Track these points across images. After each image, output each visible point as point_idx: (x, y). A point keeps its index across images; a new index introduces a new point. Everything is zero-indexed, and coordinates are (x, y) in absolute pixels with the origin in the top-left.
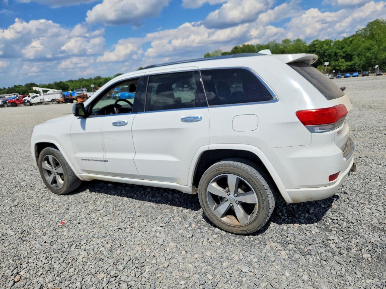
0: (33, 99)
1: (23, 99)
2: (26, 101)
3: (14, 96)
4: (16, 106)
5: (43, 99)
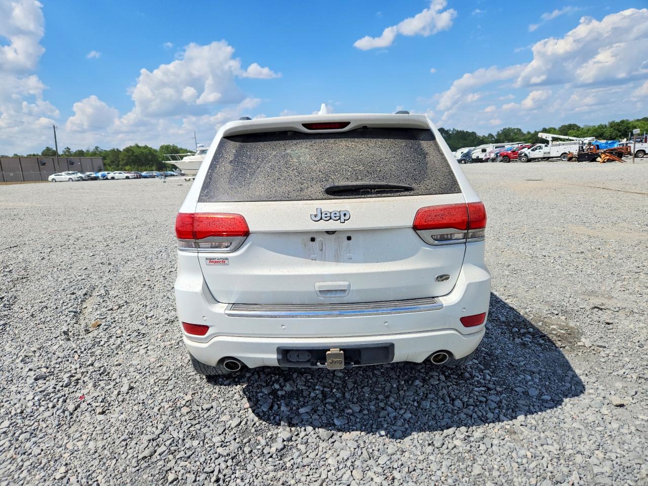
0: (533, 152)
1: (519, 152)
2: (523, 155)
3: (517, 146)
4: (509, 162)
5: (549, 153)
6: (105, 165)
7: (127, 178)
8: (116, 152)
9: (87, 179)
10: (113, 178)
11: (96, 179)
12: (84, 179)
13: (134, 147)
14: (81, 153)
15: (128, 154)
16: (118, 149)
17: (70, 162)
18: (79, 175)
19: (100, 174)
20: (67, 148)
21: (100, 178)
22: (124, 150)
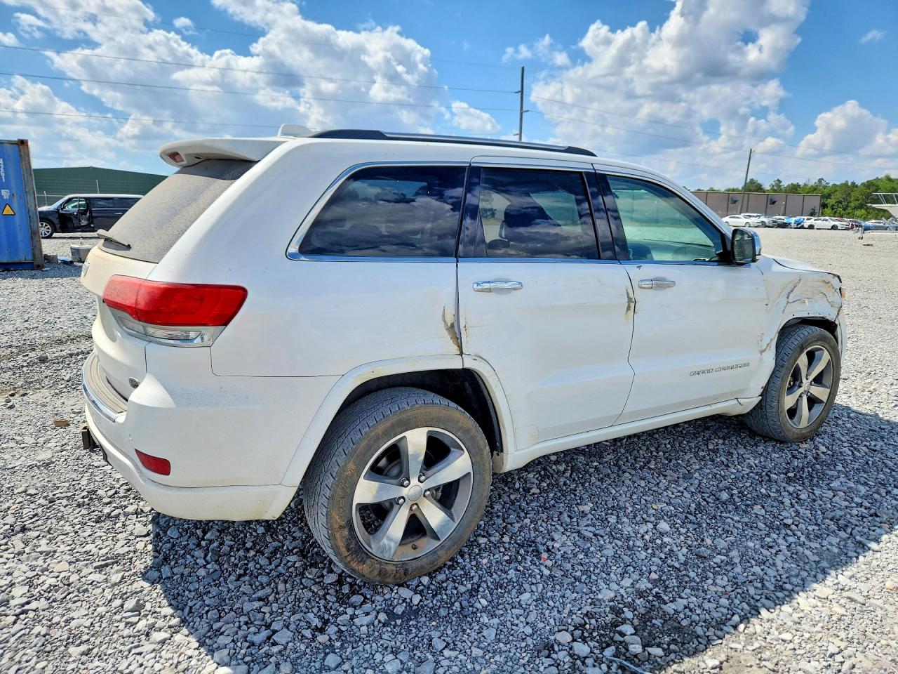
6: (824, 206)
7: (834, 228)
8: (849, 187)
9: (771, 225)
10: (811, 227)
11: (784, 226)
12: (767, 224)
13: (881, 180)
14: (794, 188)
15: (868, 190)
16: (853, 183)
17: (771, 200)
18: (763, 219)
19: (792, 220)
20: (778, 180)
21: (793, 225)
22: (863, 184)
